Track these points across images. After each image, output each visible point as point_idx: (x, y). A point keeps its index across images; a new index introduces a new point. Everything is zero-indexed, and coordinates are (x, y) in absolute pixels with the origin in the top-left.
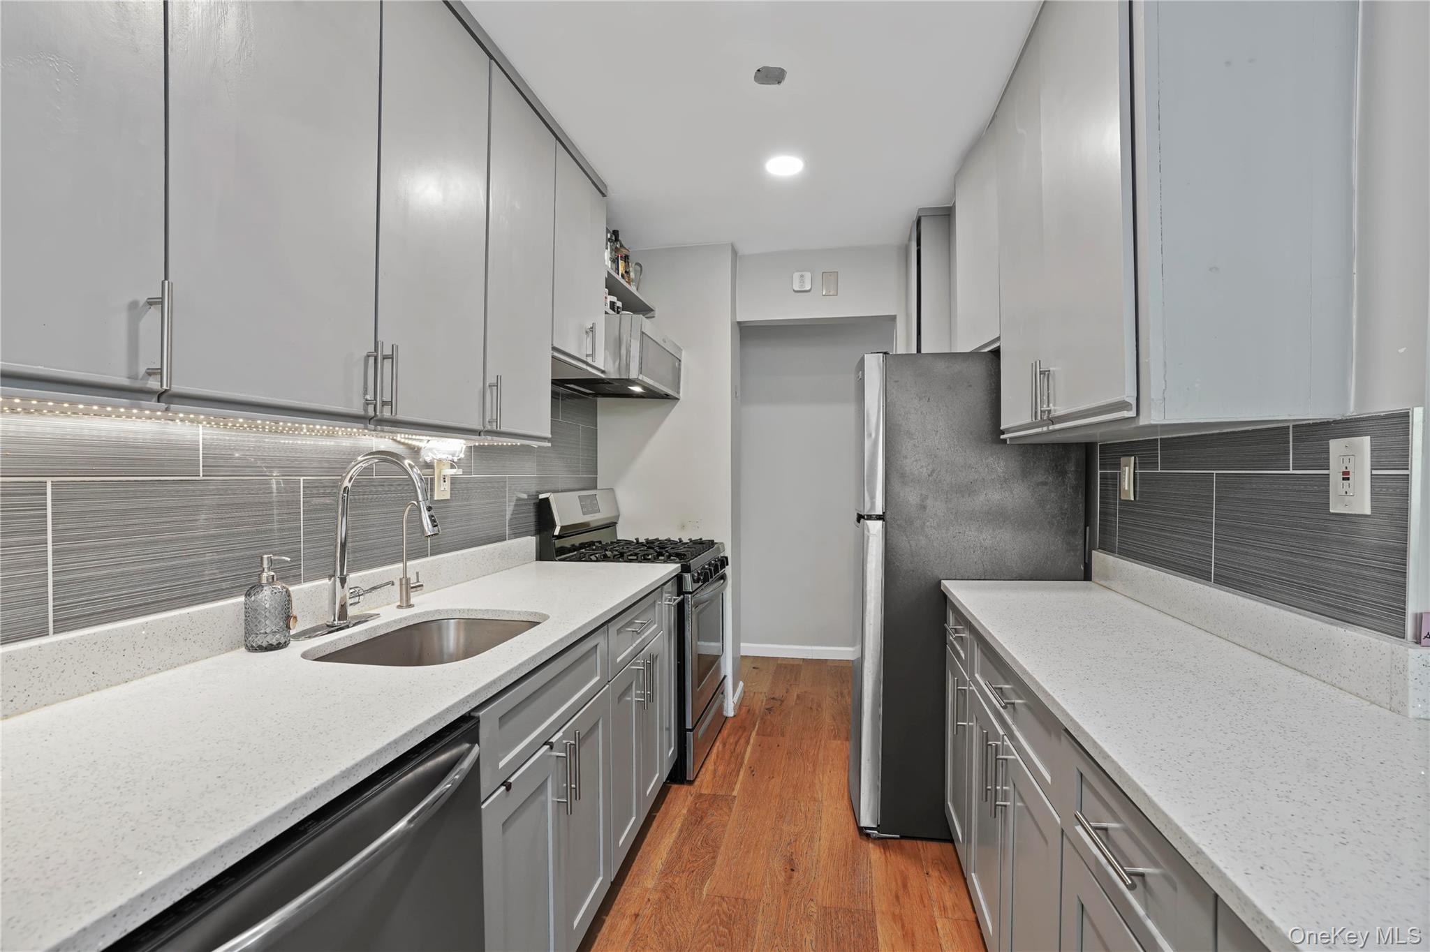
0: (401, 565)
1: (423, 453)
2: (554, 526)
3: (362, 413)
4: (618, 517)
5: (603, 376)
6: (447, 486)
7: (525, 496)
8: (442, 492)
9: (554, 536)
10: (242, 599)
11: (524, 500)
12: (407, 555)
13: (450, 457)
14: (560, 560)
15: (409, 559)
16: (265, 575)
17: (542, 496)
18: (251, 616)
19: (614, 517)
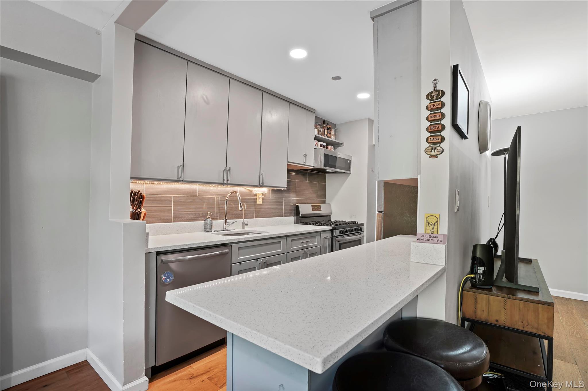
0: (243, 219)
1: (253, 191)
2: (299, 214)
3: (222, 182)
4: (331, 213)
5: (313, 168)
6: (261, 200)
7: (293, 205)
8: (259, 202)
9: (299, 217)
10: (204, 222)
11: (292, 205)
12: (244, 217)
13: (262, 193)
14: (301, 224)
15: (245, 218)
16: (208, 217)
17: (297, 205)
18: (205, 224)
19: (330, 213)
